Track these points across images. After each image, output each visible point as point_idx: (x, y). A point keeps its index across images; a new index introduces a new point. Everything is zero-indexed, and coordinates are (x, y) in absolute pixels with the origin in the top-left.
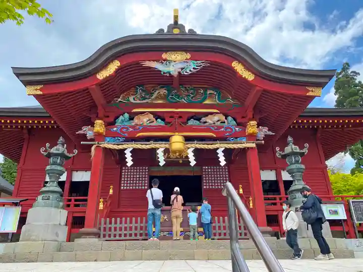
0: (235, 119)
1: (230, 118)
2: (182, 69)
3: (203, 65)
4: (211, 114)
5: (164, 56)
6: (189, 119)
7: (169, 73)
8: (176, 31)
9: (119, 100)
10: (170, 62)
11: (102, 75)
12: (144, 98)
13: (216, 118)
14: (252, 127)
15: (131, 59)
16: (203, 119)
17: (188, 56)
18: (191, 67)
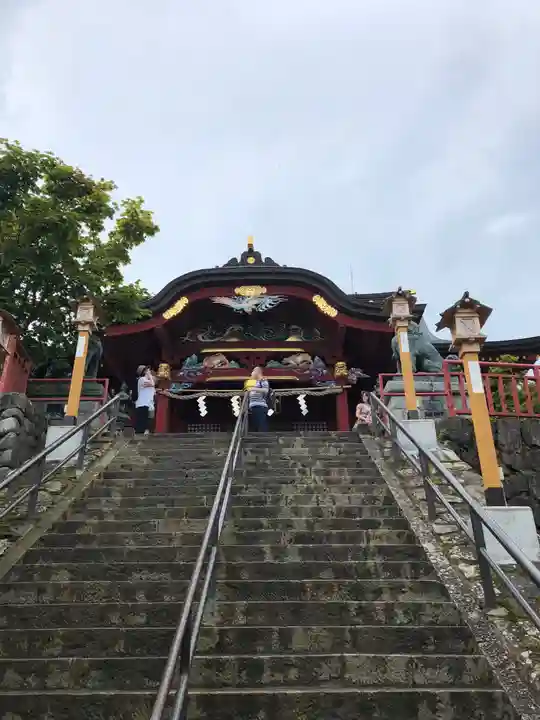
0: (323, 359)
1: (317, 358)
2: (257, 305)
3: (280, 300)
4: (294, 353)
5: (238, 291)
6: (268, 361)
7: (242, 310)
8: (251, 260)
9: (187, 338)
10: (243, 298)
11: (169, 314)
12: (214, 337)
13: (300, 359)
14: (341, 368)
15: (200, 295)
16: (286, 360)
17: (264, 290)
18: (268, 303)
